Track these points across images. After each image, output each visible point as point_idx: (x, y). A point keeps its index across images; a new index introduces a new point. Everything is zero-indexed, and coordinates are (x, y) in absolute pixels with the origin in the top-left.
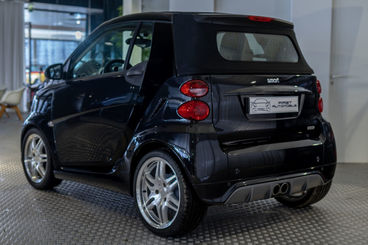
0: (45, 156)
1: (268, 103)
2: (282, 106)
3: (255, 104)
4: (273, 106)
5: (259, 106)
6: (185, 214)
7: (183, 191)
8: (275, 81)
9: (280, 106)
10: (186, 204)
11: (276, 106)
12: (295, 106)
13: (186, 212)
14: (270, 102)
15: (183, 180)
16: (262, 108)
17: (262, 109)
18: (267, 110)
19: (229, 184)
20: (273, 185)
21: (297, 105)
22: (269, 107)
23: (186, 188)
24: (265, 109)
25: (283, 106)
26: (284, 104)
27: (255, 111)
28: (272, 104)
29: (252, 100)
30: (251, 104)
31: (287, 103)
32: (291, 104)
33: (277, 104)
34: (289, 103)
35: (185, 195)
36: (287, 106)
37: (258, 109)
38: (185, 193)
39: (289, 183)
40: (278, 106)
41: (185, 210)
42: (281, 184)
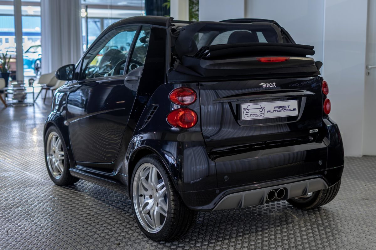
0: (63, 153)
1: (264, 108)
2: (278, 111)
3: (247, 110)
4: (268, 111)
5: (251, 112)
6: (173, 220)
7: (170, 198)
8: (271, 85)
9: (276, 111)
10: (173, 211)
11: (272, 111)
12: (294, 110)
13: (173, 218)
14: (265, 107)
15: (170, 187)
16: (255, 113)
17: (256, 115)
18: (261, 116)
19: (217, 191)
20: (267, 191)
21: (297, 109)
22: (264, 113)
23: (172, 194)
24: (259, 115)
25: (280, 111)
26: (281, 109)
27: (247, 117)
28: (266, 110)
29: (244, 106)
30: (242, 110)
31: (285, 107)
32: (289, 108)
33: (272, 109)
34: (287, 107)
35: (172, 202)
36: (285, 110)
37: (251, 115)
38: (172, 200)
39: (286, 189)
40: (274, 111)
41: (172, 216)
42: (276, 190)
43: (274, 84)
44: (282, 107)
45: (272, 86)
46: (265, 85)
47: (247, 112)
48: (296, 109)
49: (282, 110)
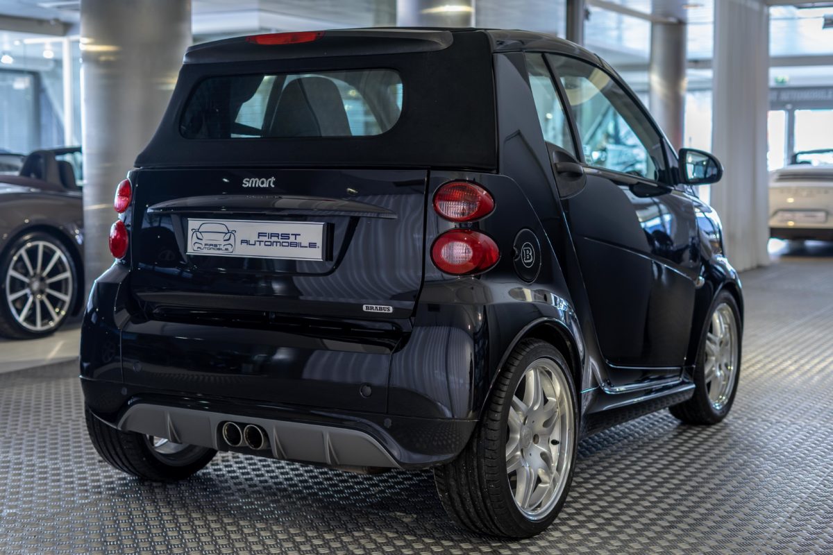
43: (270, 182)
44: (277, 235)
45: (264, 185)
46: (249, 182)
47: (198, 238)
48: (317, 245)
49: (278, 244)
